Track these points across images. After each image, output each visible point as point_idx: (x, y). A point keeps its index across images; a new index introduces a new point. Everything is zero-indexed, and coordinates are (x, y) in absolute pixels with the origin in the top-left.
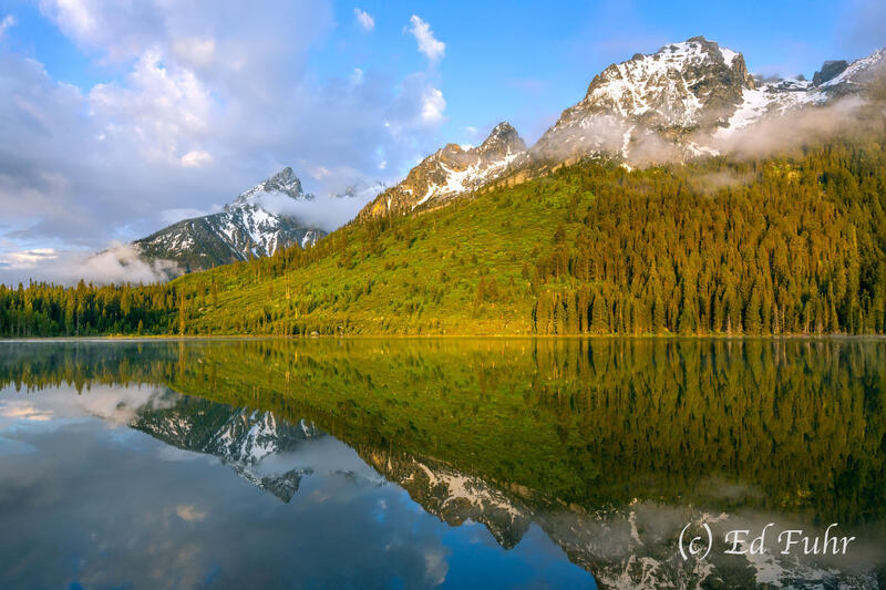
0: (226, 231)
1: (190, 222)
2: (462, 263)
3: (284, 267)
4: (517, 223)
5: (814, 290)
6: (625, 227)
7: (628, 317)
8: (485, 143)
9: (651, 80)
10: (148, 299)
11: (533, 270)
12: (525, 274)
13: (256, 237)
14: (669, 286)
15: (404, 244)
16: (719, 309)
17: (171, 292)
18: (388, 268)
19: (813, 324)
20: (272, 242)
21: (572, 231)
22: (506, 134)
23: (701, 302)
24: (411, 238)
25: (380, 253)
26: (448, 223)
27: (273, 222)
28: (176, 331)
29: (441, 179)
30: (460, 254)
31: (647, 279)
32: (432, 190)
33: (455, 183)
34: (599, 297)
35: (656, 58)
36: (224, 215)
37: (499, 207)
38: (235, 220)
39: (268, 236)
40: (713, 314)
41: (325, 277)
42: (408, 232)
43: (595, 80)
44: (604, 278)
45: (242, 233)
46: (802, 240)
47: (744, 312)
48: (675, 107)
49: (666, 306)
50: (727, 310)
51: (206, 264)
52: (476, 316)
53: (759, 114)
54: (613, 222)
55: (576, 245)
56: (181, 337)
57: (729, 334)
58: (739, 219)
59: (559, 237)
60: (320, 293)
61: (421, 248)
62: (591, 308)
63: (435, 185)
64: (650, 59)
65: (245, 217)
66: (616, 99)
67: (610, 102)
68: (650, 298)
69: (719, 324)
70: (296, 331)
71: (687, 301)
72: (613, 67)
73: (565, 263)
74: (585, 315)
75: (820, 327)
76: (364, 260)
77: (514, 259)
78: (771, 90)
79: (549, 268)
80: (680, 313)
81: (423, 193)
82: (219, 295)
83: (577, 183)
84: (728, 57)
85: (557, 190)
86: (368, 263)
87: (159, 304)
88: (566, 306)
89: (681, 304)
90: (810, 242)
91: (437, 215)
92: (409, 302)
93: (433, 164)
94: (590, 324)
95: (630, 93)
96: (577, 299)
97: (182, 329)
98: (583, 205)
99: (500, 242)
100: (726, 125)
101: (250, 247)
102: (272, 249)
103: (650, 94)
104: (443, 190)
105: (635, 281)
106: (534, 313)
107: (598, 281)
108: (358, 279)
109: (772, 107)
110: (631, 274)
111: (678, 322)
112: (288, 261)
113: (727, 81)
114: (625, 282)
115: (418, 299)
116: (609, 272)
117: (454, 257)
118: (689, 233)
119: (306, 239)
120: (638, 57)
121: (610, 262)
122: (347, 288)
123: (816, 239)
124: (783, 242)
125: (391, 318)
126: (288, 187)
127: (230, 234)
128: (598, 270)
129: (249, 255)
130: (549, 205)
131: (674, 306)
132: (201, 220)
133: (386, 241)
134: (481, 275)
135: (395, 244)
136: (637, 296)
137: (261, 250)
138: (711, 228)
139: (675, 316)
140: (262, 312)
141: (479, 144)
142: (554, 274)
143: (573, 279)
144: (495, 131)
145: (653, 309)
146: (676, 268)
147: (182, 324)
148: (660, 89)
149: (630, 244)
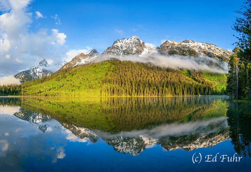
0: (31, 73)
1: (24, 71)
2: (85, 80)
3: (43, 81)
4: (97, 71)
5: (155, 88)
6: (121, 73)
7: (121, 93)
8: (90, 53)
9: (126, 43)
10: (16, 88)
11: (101, 82)
12: (99, 83)
13: (37, 74)
14: (130, 86)
15: (71, 75)
16: (139, 91)
17: (20, 86)
18: (67, 81)
19: (155, 94)
20: (41, 75)
21: (109, 73)
22: (95, 52)
23: (136, 90)
24: (73, 74)
25: (65, 77)
26: (81, 71)
27: (41, 71)
28: (21, 95)
29: (80, 60)
30: (84, 78)
31: (125, 84)
32: (77, 63)
33: (83, 62)
34: (115, 88)
35: (128, 39)
36: (31, 70)
37: (93, 67)
38: (33, 71)
39: (40, 74)
40: (138, 92)
41: (52, 83)
42: (72, 73)
43: (115, 42)
44: (116, 84)
45: (35, 74)
46: (154, 78)
47: (143, 92)
48: (131, 49)
49: (129, 90)
50: (140, 91)
51: (27, 80)
52: (87, 92)
53: (147, 53)
54: (118, 72)
55: (110, 76)
56: (22, 96)
57: (141, 96)
58: (143, 73)
59: (107, 74)
60: (51, 87)
61: (75, 76)
62: (113, 91)
63: (78, 62)
64: (126, 39)
65: (35, 70)
66: (119, 46)
67: (118, 47)
68: (126, 88)
69: (139, 94)
70: (46, 95)
71: (133, 89)
72: (119, 40)
73: (108, 80)
74: (112, 92)
75: (156, 95)
76: (62, 79)
77: (96, 79)
78: (149, 49)
79: (104, 82)
80: (132, 92)
81: (75, 64)
82: (30, 87)
83: (111, 63)
84: (141, 42)
85: (106, 64)
86: (62, 80)
87: (17, 89)
88: (108, 90)
89: (132, 90)
90: (155, 79)
91: (79, 69)
92: (72, 89)
93: (78, 57)
94: (113, 94)
95: (122, 45)
96: (110, 89)
97: (22, 95)
98: (112, 68)
99: (93, 75)
100: (141, 54)
101: (36, 76)
102: (41, 77)
103: (126, 46)
104: (80, 63)
105: (123, 85)
106: (101, 91)
107: (115, 84)
108: (60, 83)
109: (149, 52)
110: (122, 83)
111: (131, 94)
112: (44, 80)
113: (141, 46)
114: (121, 85)
115: (74, 88)
116: (117, 83)
117: (82, 78)
118: (134, 75)
119: (48, 74)
120: (124, 39)
121: (117, 80)
122: (58, 85)
123: (156, 78)
124: (150, 78)
125: (68, 92)
126: (44, 63)
127: (32, 74)
128: (115, 82)
129: (36, 78)
130: (104, 67)
131: (130, 90)
132: (26, 71)
133: (67, 75)
134: (89, 82)
135: (69, 75)
136: (123, 88)
137: (38, 77)
138: (138, 74)
139: (131, 92)
140: (39, 91)
141: (89, 53)
142: (105, 83)
143: (110, 84)
144: (92, 51)
145: (126, 91)
146: (131, 82)
147: (22, 93)
148: (128, 45)
149: (122, 77)
